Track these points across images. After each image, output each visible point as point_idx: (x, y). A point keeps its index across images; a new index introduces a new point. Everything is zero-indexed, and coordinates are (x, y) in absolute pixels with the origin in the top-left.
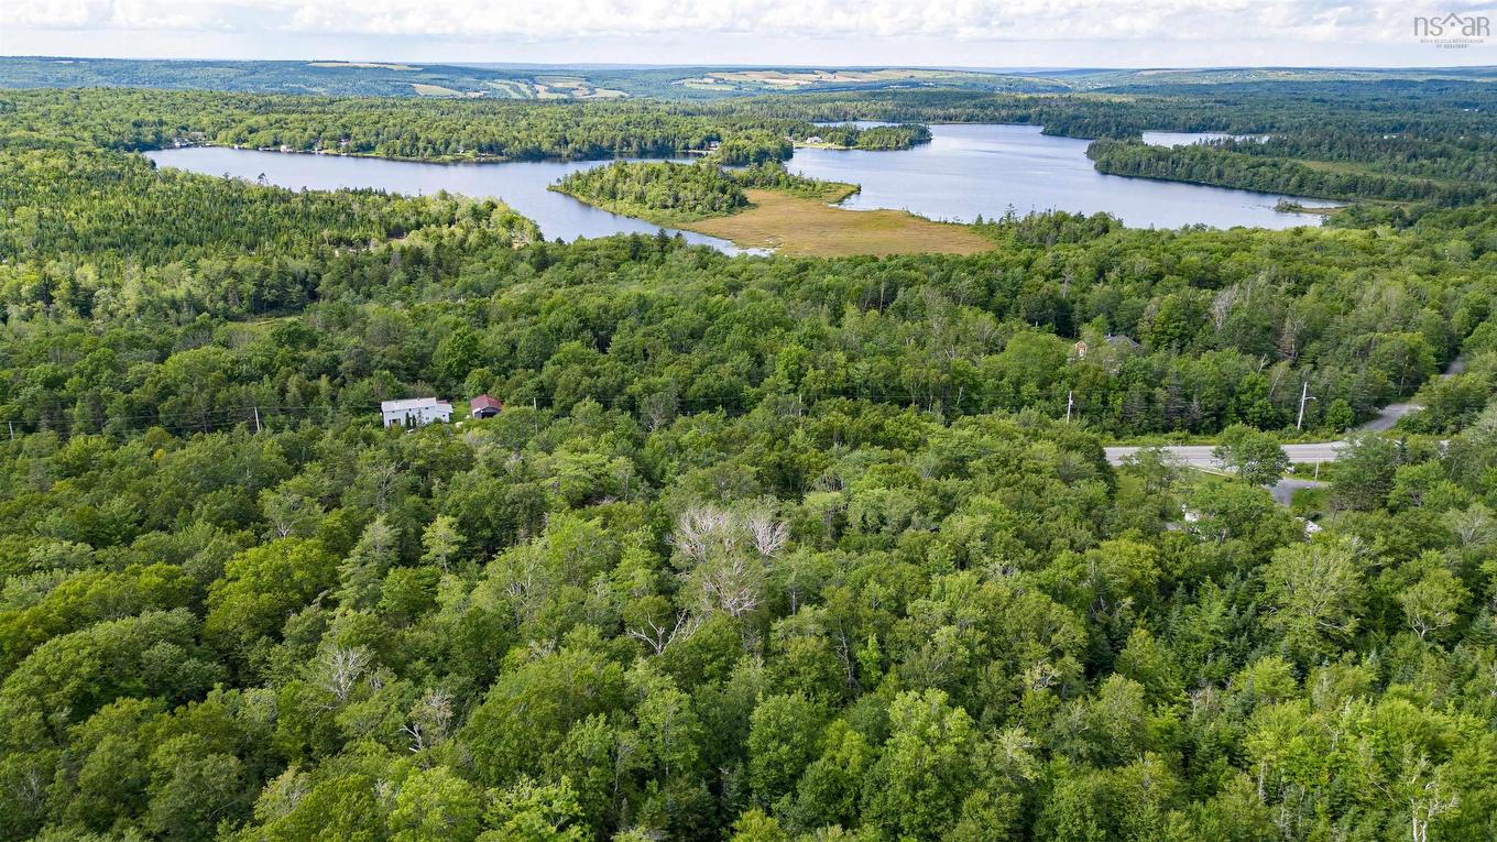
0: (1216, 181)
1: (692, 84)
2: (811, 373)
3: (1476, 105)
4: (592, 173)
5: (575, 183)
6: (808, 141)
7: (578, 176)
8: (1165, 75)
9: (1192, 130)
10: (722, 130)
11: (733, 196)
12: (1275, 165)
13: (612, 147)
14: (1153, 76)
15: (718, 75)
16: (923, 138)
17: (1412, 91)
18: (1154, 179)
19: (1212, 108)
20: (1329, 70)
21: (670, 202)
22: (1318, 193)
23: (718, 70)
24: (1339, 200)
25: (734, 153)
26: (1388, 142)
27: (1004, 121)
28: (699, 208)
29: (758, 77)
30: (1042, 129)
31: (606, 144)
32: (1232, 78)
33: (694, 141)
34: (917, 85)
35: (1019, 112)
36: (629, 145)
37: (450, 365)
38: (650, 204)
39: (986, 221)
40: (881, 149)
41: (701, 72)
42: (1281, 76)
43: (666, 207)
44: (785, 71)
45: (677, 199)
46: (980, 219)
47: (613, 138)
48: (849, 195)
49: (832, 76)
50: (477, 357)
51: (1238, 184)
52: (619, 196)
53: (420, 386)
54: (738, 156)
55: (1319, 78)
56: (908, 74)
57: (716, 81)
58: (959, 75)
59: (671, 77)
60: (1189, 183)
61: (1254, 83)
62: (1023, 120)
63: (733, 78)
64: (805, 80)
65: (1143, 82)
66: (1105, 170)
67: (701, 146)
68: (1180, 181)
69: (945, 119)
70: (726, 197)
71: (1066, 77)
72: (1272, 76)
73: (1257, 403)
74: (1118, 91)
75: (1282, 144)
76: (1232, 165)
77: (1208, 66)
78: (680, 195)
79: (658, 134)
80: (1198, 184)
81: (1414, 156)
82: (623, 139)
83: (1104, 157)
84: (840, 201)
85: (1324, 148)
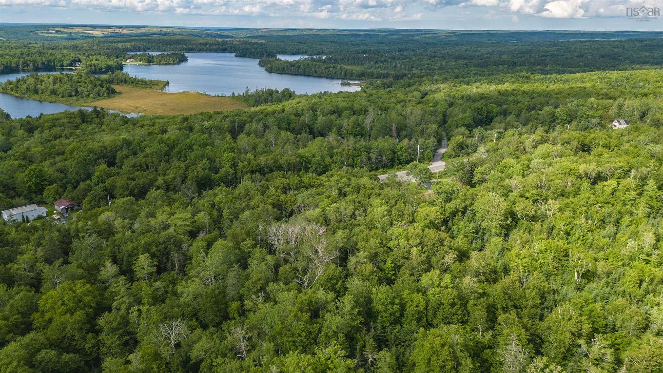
0: (315, 74)
1: (42, 34)
2: (241, 164)
3: (384, 43)
4: (18, 81)
5: (9, 87)
6: (128, 61)
7: (10, 83)
8: (271, 31)
9: (293, 54)
10: (80, 57)
11: (108, 89)
12: (334, 67)
13: (17, 66)
14: (266, 32)
15: (57, 29)
16: (183, 59)
17: (361, 38)
18: (291, 74)
19: (297, 45)
20: (331, 30)
21: (74, 93)
22: (352, 78)
23: (57, 26)
24: (359, 80)
25: (93, 68)
26: (366, 57)
27: (216, 51)
28: (91, 95)
29: (81, 30)
30: (234, 54)
31: (13, 65)
32: (297, 33)
33: (66, 63)
34: (165, 34)
35: (222, 47)
36: (28, 65)
37: (30, 187)
38: (61, 95)
39: (236, 94)
40: (166, 64)
41: (47, 27)
42: (314, 32)
43: (71, 96)
44: (95, 27)
45: (77, 92)
46: (233, 94)
47: (17, 62)
48: (164, 86)
49: (121, 30)
50: (45, 180)
51: (323, 75)
52: (40, 92)
53: (17, 200)
54: (96, 69)
55: (327, 33)
56: (159, 29)
57: (57, 32)
58: (183, 30)
59: (29, 30)
60: (304, 75)
61: (306, 35)
62: (224, 50)
63: (66, 30)
64: (108, 32)
65: (263, 34)
66: (270, 71)
67: (71, 65)
68: (301, 75)
69: (189, 50)
70: (104, 89)
71: (232, 32)
72: (311, 32)
73: (404, 155)
74: (256, 37)
75: (331, 59)
76: (319, 68)
77: (287, 28)
78: (79, 89)
79: (44, 59)
80: (308, 76)
81: (376, 62)
82: (24, 63)
83: (269, 66)
84: (162, 89)
85: (346, 60)
